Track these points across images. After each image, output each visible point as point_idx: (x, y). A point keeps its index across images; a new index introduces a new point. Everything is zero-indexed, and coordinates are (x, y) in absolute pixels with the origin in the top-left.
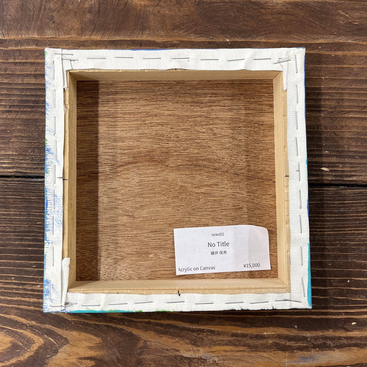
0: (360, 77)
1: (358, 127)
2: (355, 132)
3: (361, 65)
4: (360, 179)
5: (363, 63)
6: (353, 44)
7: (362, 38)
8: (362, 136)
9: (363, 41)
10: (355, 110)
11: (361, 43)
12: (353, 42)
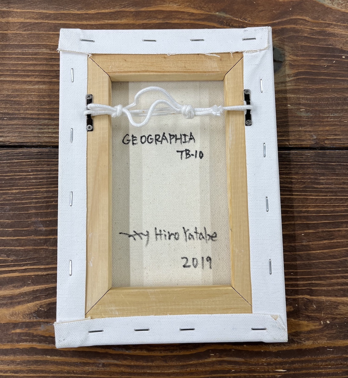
0: (13, 42)
1: (8, 90)
2: (5, 95)
3: (14, 31)
4: (7, 140)
5: (17, 29)
6: (8, 12)
7: (17, 5)
8: (12, 98)
9: (17, 9)
10: (6, 73)
11: (15, 10)
12: (7, 9)
